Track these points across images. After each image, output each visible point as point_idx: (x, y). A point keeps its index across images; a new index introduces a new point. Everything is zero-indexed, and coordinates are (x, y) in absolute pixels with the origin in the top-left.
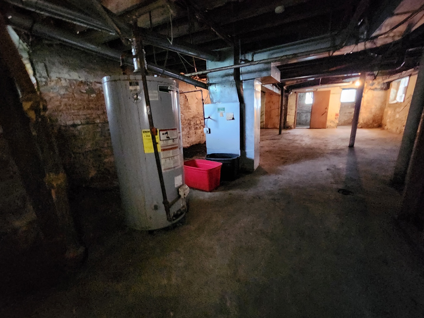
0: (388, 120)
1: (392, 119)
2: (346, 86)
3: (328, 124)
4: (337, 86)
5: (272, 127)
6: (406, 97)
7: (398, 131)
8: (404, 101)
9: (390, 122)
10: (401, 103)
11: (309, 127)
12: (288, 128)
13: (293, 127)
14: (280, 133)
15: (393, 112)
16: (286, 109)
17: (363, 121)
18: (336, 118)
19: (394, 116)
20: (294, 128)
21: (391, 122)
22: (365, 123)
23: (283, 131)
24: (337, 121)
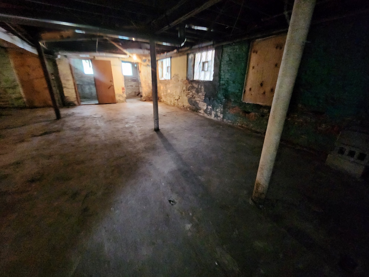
0: (162, 94)
1: (165, 93)
2: (124, 58)
3: (117, 98)
4: (116, 57)
5: (42, 105)
6: (172, 76)
7: (172, 104)
8: (171, 79)
9: (164, 95)
10: (169, 80)
11: (97, 102)
12: (69, 105)
13: (76, 103)
14: (58, 116)
15: (164, 88)
16: (58, 79)
17: (146, 95)
18: (123, 92)
19: (166, 91)
20: (80, 105)
21: (166, 96)
22: (147, 97)
23: (63, 112)
24: (125, 95)
